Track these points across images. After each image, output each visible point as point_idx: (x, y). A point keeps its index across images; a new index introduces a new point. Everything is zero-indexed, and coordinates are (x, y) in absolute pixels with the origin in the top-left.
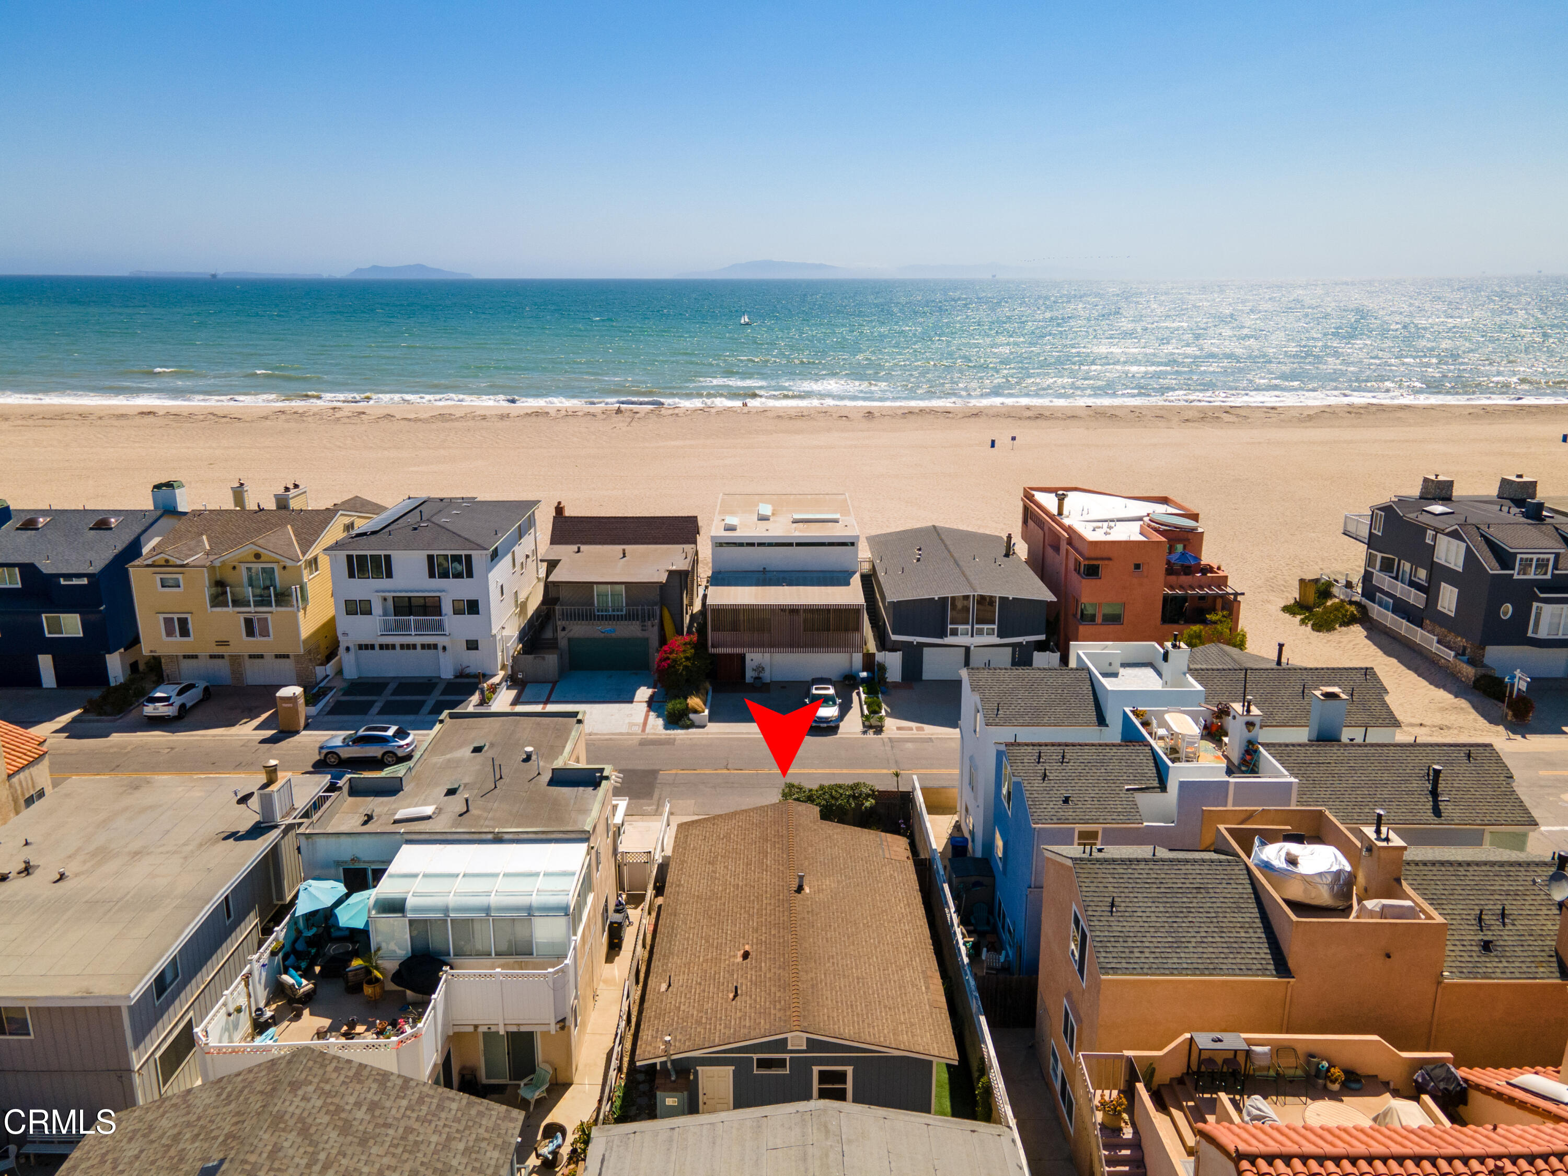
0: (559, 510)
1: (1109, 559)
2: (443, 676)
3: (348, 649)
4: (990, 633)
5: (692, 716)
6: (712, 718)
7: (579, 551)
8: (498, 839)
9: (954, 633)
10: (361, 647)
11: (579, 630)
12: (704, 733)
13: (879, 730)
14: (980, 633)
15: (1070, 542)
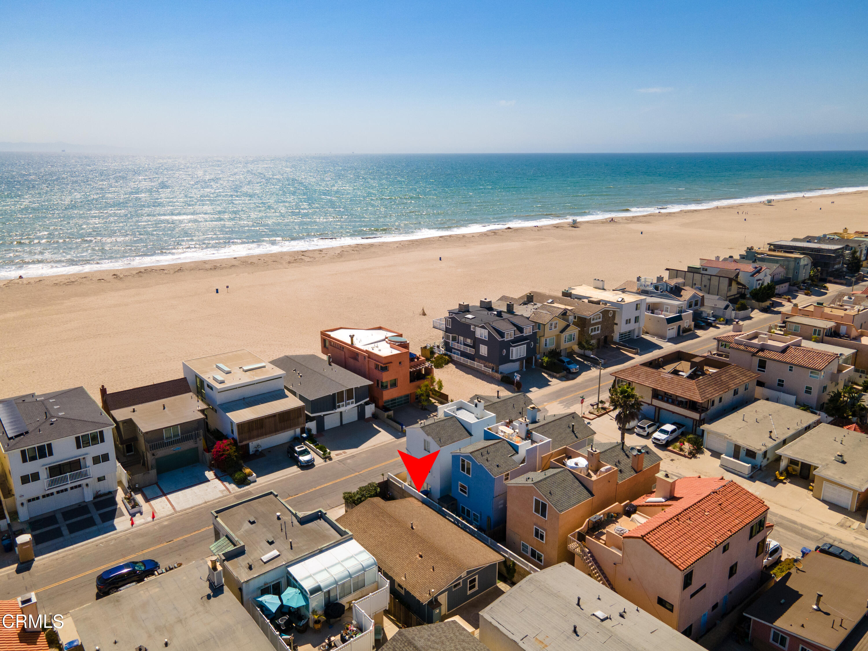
0: (103, 391)
1: (391, 362)
2: (87, 500)
3: (22, 504)
4: (352, 403)
5: (249, 478)
6: (258, 476)
7: (134, 411)
8: (321, 551)
9: (339, 407)
10: (29, 501)
11: (161, 453)
12: (257, 485)
13: (331, 459)
14: (349, 404)
15: (369, 357)
